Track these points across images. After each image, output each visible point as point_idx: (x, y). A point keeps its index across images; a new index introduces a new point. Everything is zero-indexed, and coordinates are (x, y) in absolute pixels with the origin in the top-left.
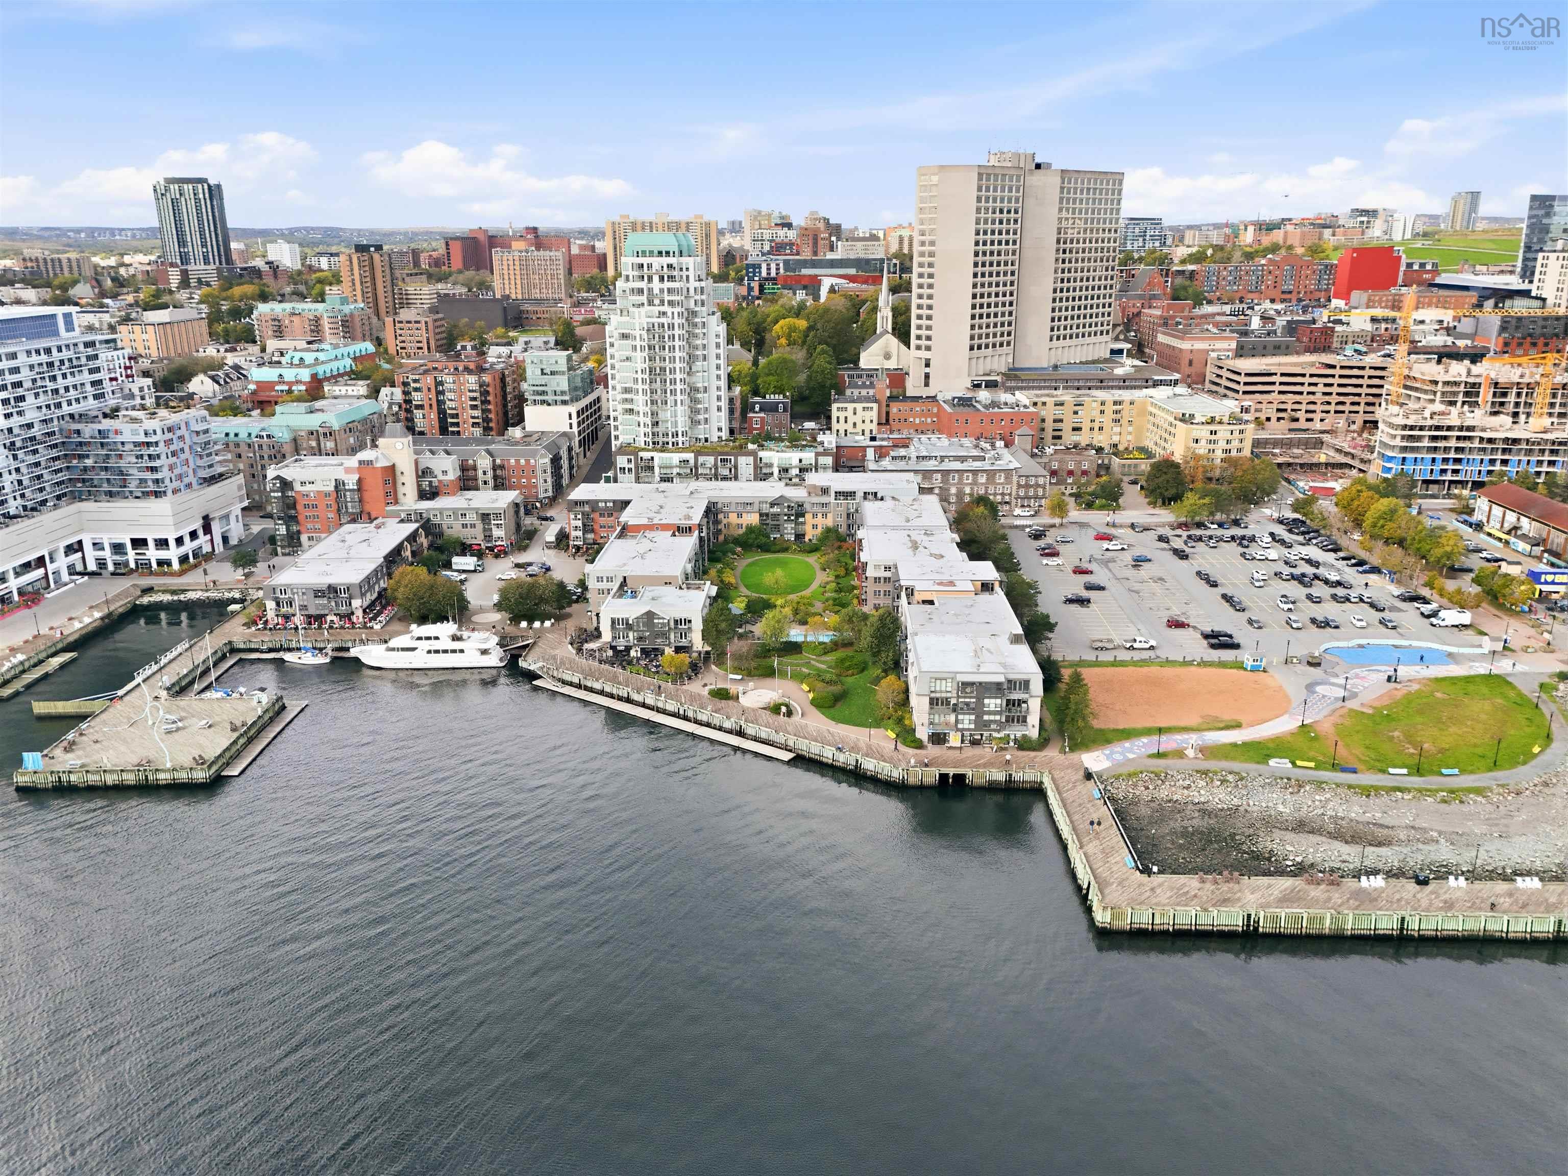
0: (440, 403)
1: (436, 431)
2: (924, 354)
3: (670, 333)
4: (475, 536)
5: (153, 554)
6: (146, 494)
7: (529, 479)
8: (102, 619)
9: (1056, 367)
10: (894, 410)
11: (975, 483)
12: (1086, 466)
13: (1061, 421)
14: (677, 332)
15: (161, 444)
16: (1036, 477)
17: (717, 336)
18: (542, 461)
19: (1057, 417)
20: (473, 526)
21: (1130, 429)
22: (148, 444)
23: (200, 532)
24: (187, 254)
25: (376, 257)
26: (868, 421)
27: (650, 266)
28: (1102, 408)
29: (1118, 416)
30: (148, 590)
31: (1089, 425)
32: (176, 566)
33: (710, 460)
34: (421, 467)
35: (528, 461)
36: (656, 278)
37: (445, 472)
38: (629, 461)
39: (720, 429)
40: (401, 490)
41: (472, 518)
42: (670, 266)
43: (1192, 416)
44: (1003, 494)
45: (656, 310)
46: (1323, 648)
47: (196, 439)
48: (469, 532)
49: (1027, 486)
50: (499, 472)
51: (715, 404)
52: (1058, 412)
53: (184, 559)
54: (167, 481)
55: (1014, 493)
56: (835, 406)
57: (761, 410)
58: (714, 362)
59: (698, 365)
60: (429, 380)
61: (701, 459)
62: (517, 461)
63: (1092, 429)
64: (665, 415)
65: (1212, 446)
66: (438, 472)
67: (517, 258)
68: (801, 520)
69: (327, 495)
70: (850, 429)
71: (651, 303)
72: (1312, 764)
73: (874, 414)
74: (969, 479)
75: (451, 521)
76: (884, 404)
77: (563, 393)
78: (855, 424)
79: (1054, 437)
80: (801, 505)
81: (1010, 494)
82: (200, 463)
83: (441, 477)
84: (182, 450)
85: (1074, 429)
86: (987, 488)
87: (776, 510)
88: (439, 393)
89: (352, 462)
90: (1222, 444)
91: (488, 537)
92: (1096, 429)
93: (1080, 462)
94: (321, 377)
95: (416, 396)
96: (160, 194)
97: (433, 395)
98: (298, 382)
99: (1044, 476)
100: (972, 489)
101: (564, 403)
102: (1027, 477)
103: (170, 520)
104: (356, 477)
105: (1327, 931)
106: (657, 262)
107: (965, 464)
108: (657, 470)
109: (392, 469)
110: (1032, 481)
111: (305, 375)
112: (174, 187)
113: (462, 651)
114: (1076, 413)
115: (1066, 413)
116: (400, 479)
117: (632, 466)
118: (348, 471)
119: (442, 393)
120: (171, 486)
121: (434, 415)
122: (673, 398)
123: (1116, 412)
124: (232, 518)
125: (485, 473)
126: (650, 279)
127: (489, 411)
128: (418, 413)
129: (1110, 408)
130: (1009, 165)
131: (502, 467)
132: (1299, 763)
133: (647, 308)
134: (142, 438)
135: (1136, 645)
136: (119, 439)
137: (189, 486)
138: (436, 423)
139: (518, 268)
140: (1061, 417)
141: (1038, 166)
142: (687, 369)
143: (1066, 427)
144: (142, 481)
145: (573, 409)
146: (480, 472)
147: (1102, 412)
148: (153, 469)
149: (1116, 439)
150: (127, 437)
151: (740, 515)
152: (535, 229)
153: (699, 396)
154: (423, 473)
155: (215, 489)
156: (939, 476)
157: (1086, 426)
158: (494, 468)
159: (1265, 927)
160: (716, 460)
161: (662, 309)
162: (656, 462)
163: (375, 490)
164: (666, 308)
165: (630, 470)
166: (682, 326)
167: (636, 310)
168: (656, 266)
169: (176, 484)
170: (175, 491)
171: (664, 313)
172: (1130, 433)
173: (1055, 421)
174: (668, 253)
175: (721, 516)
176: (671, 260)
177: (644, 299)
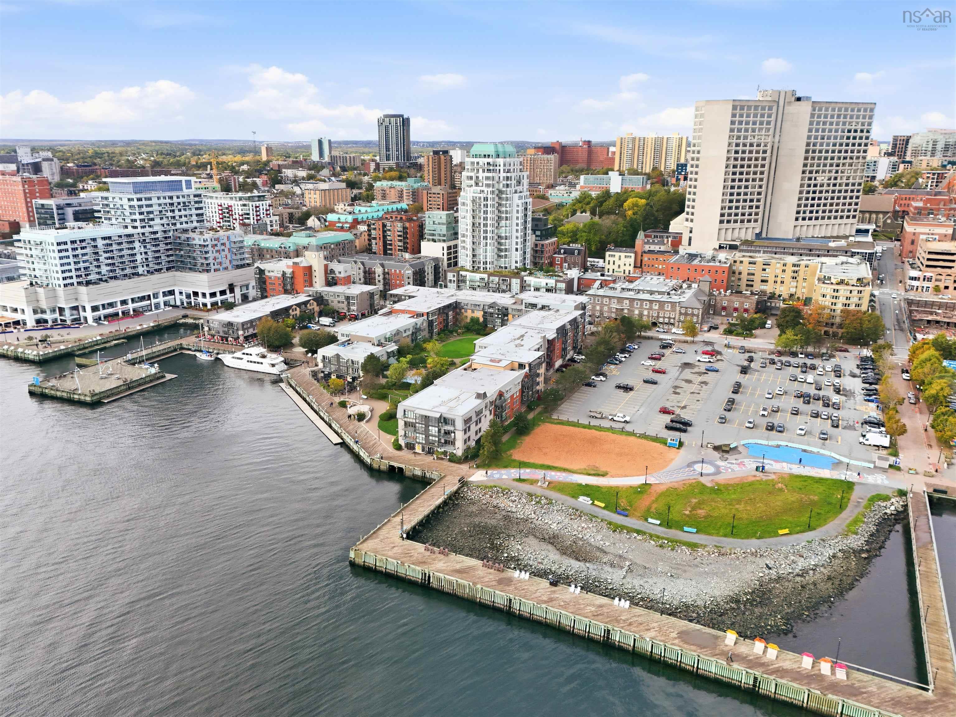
0: (385, 237)
1: (382, 252)
2: (689, 224)
3: (485, 203)
4: (343, 308)
5: (201, 300)
6: (204, 270)
7: (400, 282)
8: (153, 327)
9: (798, 239)
10: (645, 259)
11: (651, 309)
12: (747, 306)
13: (753, 274)
14: (489, 203)
15: (210, 246)
16: (692, 309)
17: (518, 206)
18: (407, 272)
19: (750, 272)
20: (343, 302)
21: (805, 284)
22: (204, 246)
23: (228, 292)
24: (389, 155)
25: (442, 157)
26: (627, 265)
27: (478, 163)
28: (784, 268)
29: (795, 275)
30: (185, 316)
31: (774, 279)
32: (209, 307)
33: (496, 279)
34: (329, 268)
35: (400, 271)
36: (481, 170)
37: (340, 273)
38: (454, 276)
39: (516, 262)
40: (314, 280)
41: (342, 299)
42: (489, 164)
43: (829, 278)
44: (669, 318)
45: (479, 189)
46: (743, 442)
47: (233, 245)
48: (341, 305)
49: (686, 314)
50: (387, 276)
51: (514, 247)
52: (752, 268)
53: (213, 305)
54: (212, 265)
55: (677, 318)
56: (607, 254)
57: (564, 253)
58: (515, 221)
59: (503, 223)
60: (380, 223)
61: (492, 278)
62: (395, 271)
63: (775, 282)
64: (480, 251)
65: (834, 301)
66: (337, 272)
67: (529, 159)
68: (506, 318)
69: (279, 278)
70: (616, 269)
71: (477, 184)
72: (603, 505)
73: (632, 260)
74: (646, 305)
75: (332, 298)
76: (640, 254)
77: (444, 236)
78: (619, 266)
79: (747, 285)
80: (507, 309)
81: (674, 319)
82: (234, 257)
83: (338, 275)
84: (223, 250)
85: (762, 281)
86: (658, 313)
87: (491, 310)
88: (384, 232)
89: (290, 262)
90: (842, 300)
91: (349, 310)
92: (779, 282)
93: (743, 303)
94: (360, 220)
95: (373, 232)
96: (380, 123)
97: (381, 233)
98: (346, 222)
99: (698, 309)
100: (649, 313)
101: (444, 241)
102: (687, 308)
103: (207, 284)
104: (291, 270)
105: (466, 596)
106: (483, 161)
107: (652, 296)
108: (468, 282)
109: (310, 267)
110: (690, 311)
111: (350, 218)
112: (387, 120)
113: (262, 363)
114: (764, 270)
115: (757, 269)
116: (314, 274)
117: (455, 279)
118: (288, 267)
119: (385, 231)
120: (213, 267)
121: (381, 243)
122: (485, 241)
123: (794, 272)
124: (250, 287)
125: (379, 276)
126: (478, 170)
127: (407, 243)
128: (374, 242)
129: (790, 269)
130: (770, 99)
131: (388, 273)
132: (596, 503)
133: (474, 188)
134: (202, 243)
135: (615, 418)
136: (194, 242)
137: (226, 268)
138: (382, 248)
139: (529, 165)
140: (752, 272)
141: (799, 99)
142: (496, 225)
143: (757, 278)
144: (202, 264)
145: (445, 245)
146: (377, 275)
147: (784, 271)
148: (206, 258)
149: (793, 290)
150: (197, 242)
151: (473, 311)
152: (589, 142)
153: (503, 241)
154: (328, 272)
155: (239, 271)
156: (627, 302)
157: (771, 279)
158: (384, 274)
159: (434, 584)
160: (499, 280)
161: (482, 189)
162: (468, 278)
163: (300, 279)
164: (484, 188)
165: (454, 281)
166: (493, 199)
167: (468, 189)
168: (481, 163)
169: (216, 267)
170: (215, 270)
171: (483, 191)
172: (804, 287)
173: (749, 274)
174: (489, 156)
175: (463, 311)
176: (490, 160)
177: (472, 182)
